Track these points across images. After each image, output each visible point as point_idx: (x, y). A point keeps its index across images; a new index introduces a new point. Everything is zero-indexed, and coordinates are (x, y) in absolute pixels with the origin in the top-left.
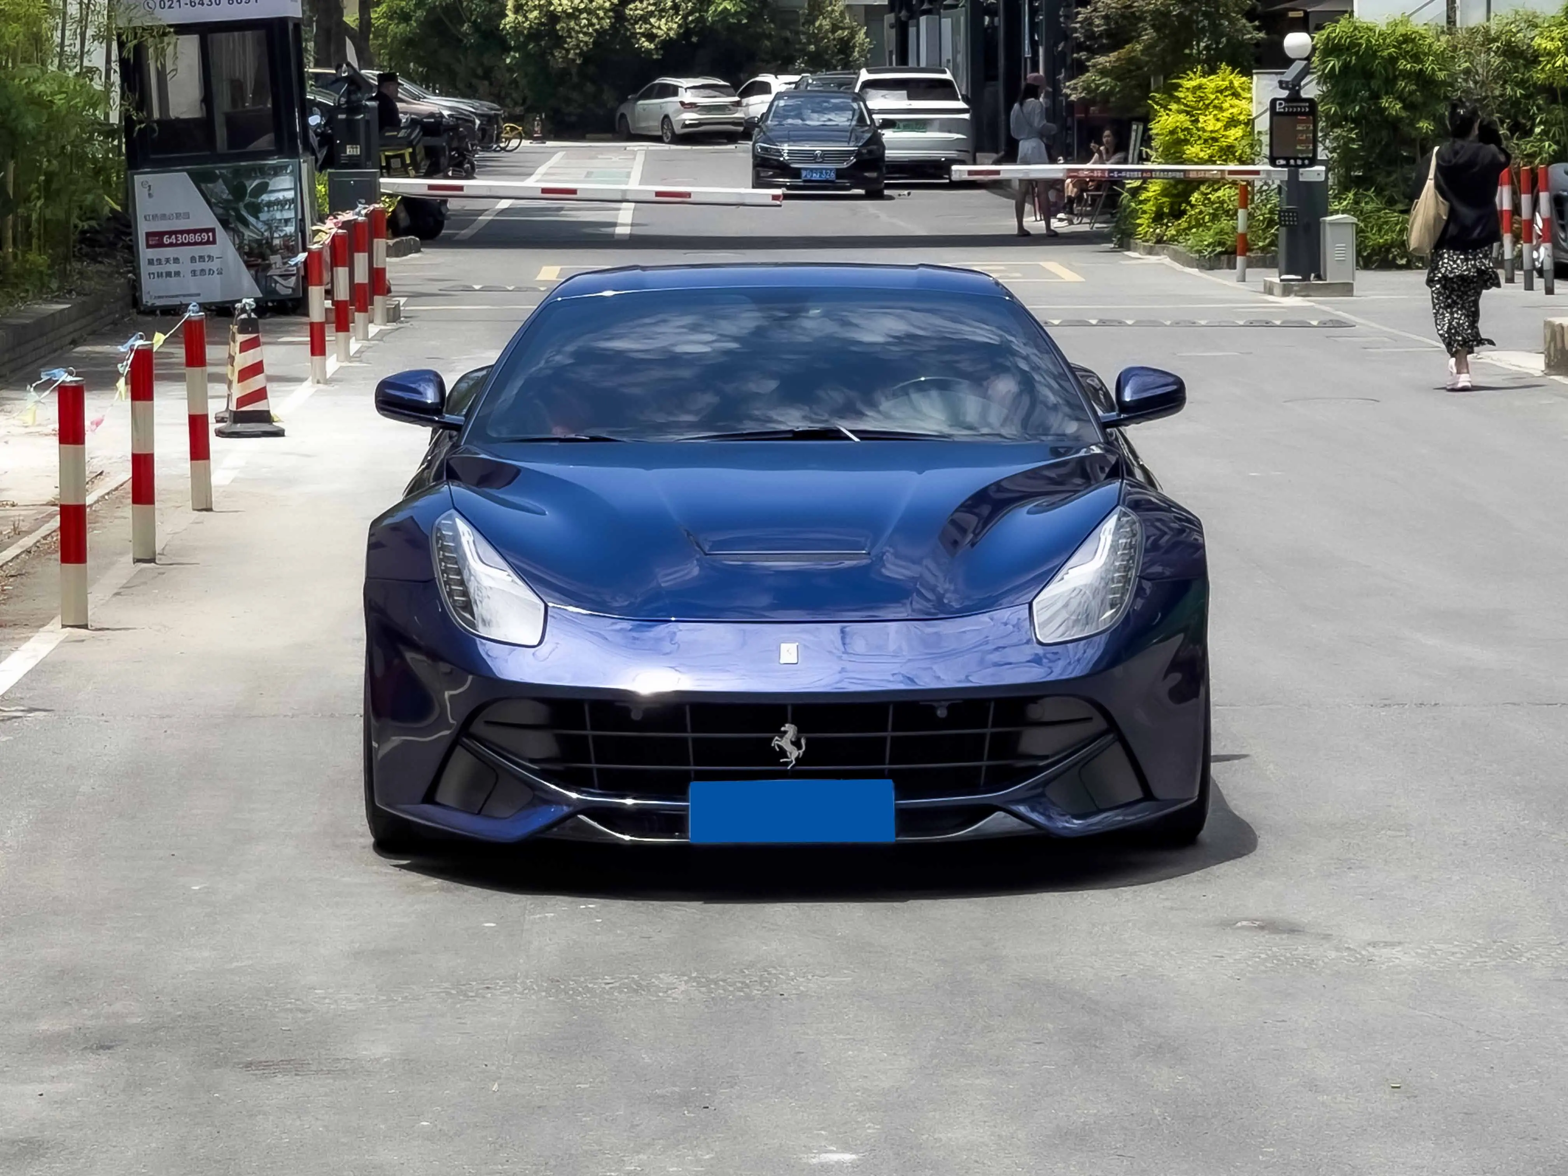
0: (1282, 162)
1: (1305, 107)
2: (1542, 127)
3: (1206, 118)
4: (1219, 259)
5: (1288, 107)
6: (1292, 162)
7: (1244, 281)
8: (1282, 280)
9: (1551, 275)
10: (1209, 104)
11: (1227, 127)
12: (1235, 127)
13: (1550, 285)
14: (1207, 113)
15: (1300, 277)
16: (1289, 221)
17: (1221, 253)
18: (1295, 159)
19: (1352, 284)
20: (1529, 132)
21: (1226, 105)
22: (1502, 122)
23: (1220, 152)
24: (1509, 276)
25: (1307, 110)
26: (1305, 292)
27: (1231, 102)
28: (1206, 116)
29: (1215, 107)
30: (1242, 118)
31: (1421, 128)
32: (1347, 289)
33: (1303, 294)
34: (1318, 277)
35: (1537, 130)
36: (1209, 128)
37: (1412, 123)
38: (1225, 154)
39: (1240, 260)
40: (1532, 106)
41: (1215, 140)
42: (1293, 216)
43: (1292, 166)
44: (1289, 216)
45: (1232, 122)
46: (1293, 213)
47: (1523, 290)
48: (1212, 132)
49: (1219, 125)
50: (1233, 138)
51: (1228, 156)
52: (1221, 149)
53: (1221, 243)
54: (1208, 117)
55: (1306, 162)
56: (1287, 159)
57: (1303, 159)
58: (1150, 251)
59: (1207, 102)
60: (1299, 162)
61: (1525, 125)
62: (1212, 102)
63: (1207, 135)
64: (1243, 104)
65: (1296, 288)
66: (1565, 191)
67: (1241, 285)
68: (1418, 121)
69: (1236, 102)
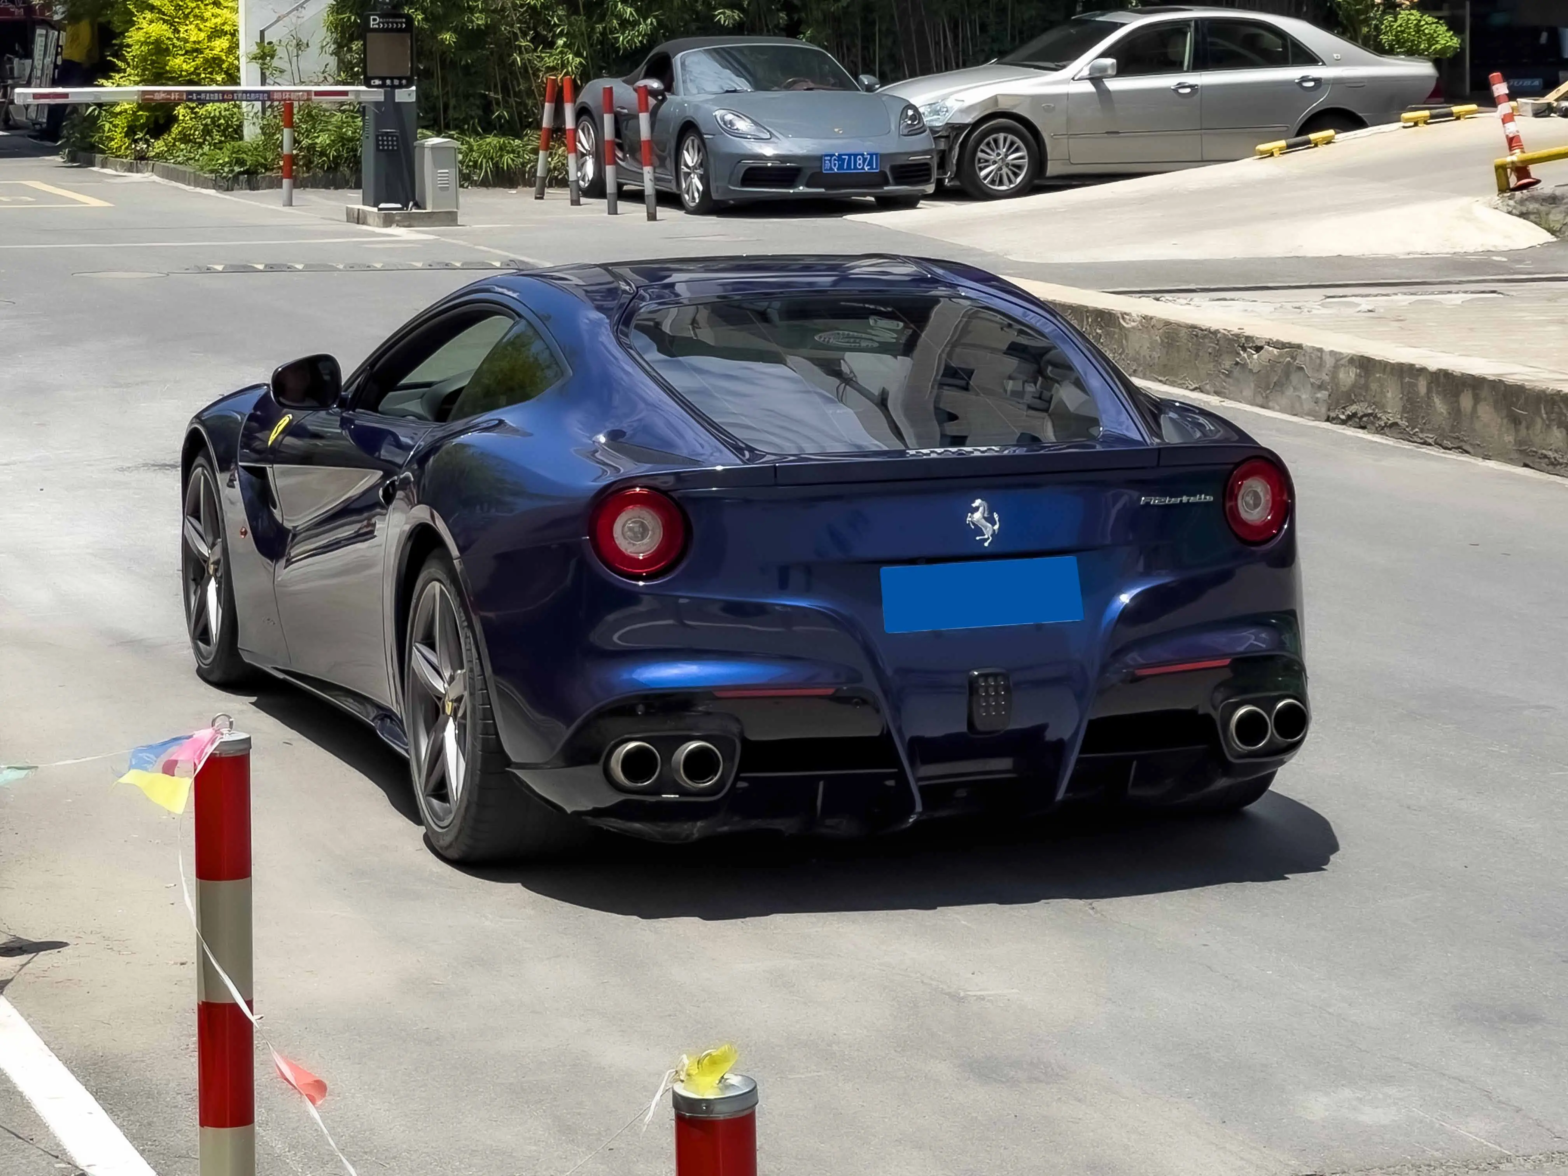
0: (377, 82)
1: (401, 23)
2: (565, 39)
3: (186, 28)
4: (238, 179)
5: (383, 23)
6: (388, 82)
7: (291, 205)
8: (380, 209)
9: (652, 200)
10: (190, 13)
11: (210, 38)
12: (220, 37)
13: (652, 211)
14: (188, 22)
15: (399, 206)
16: (388, 145)
17: (240, 173)
18: (392, 79)
19: (456, 212)
20: (551, 45)
21: (207, 15)
22: (525, 34)
23: (205, 64)
24: (575, 198)
25: (404, 26)
26: (409, 222)
27: (213, 11)
28: (187, 25)
29: (196, 16)
30: (227, 28)
31: (443, 41)
32: (450, 218)
33: (406, 224)
34: (417, 205)
35: (560, 42)
36: (192, 39)
37: (433, 35)
38: (210, 67)
39: (286, 182)
40: (552, 17)
41: (199, 51)
42: (392, 141)
43: (388, 86)
44: (388, 141)
45: (217, 33)
46: (392, 136)
47: (606, 214)
48: (194, 42)
49: (202, 35)
50: (219, 49)
51: (213, 68)
52: (206, 60)
53: (240, 162)
54: (189, 27)
55: (404, 82)
56: (383, 79)
57: (400, 79)
58: (130, 169)
59: (187, 11)
60: (396, 82)
61: (545, 37)
62: (192, 11)
63: (189, 46)
64: (225, 13)
65: (397, 218)
66: (624, 108)
67: (287, 209)
68: (440, 31)
69: (217, 11)
